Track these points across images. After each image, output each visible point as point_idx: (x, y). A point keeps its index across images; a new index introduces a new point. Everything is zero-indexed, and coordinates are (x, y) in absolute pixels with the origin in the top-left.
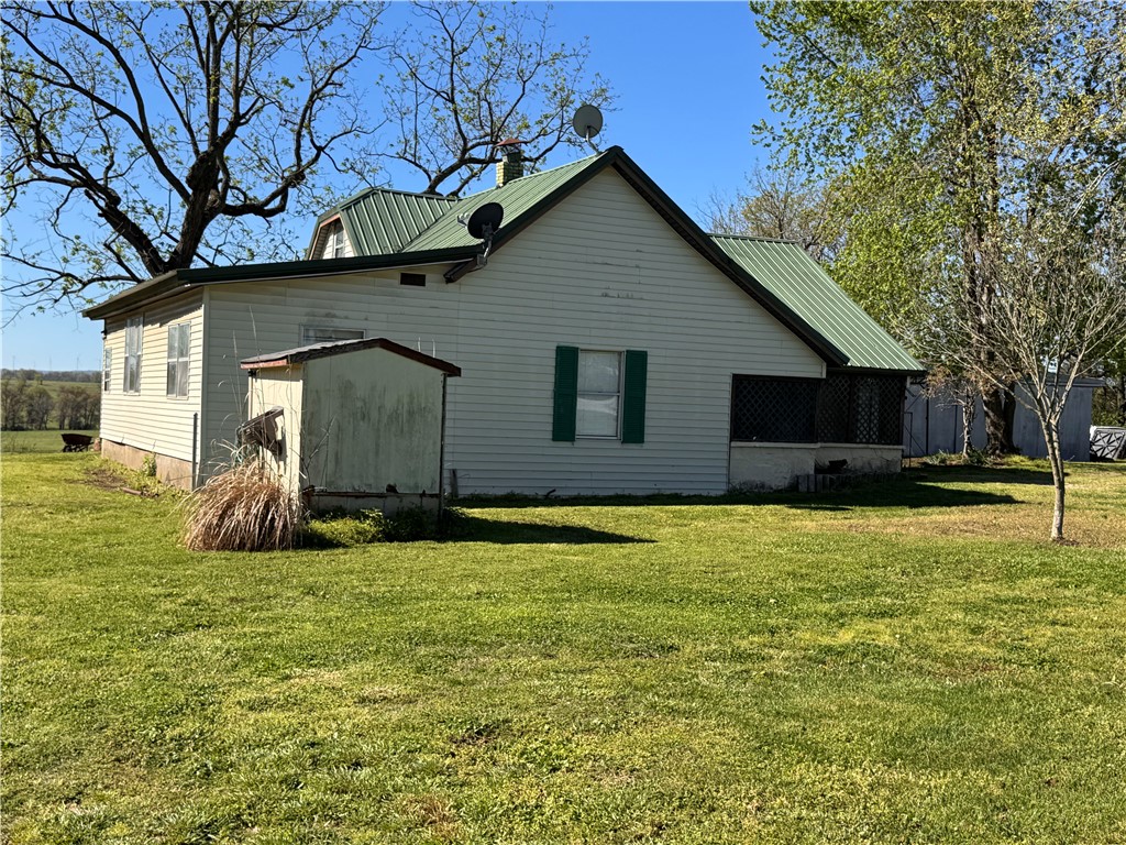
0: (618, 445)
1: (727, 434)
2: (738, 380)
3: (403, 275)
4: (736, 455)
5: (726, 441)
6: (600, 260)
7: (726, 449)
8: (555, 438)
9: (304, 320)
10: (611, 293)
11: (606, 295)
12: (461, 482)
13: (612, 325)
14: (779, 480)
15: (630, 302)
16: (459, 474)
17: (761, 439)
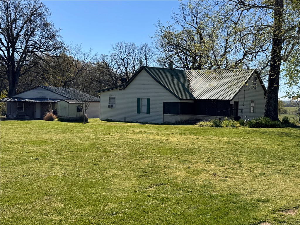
0: (146, 114)
1: (163, 113)
2: (165, 103)
3: (119, 89)
4: (165, 117)
5: (163, 114)
6: (143, 84)
7: (163, 115)
8: (137, 113)
9: (109, 96)
10: (145, 89)
11: (144, 90)
12: (126, 119)
13: (145, 94)
14: (173, 122)
15: (148, 90)
16: (126, 118)
17: (169, 114)
